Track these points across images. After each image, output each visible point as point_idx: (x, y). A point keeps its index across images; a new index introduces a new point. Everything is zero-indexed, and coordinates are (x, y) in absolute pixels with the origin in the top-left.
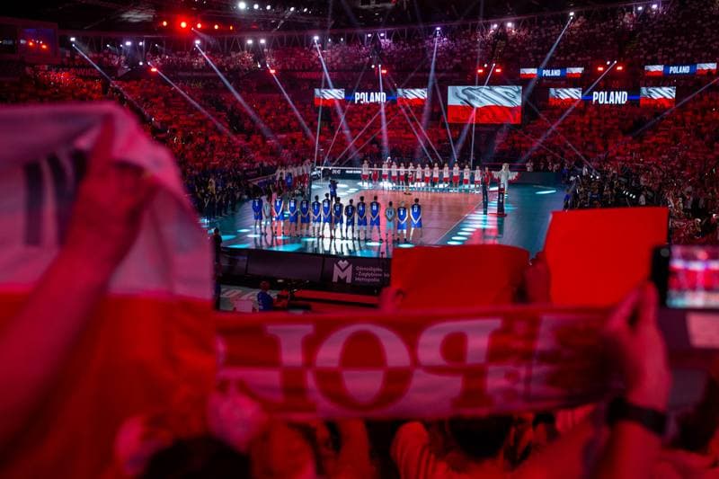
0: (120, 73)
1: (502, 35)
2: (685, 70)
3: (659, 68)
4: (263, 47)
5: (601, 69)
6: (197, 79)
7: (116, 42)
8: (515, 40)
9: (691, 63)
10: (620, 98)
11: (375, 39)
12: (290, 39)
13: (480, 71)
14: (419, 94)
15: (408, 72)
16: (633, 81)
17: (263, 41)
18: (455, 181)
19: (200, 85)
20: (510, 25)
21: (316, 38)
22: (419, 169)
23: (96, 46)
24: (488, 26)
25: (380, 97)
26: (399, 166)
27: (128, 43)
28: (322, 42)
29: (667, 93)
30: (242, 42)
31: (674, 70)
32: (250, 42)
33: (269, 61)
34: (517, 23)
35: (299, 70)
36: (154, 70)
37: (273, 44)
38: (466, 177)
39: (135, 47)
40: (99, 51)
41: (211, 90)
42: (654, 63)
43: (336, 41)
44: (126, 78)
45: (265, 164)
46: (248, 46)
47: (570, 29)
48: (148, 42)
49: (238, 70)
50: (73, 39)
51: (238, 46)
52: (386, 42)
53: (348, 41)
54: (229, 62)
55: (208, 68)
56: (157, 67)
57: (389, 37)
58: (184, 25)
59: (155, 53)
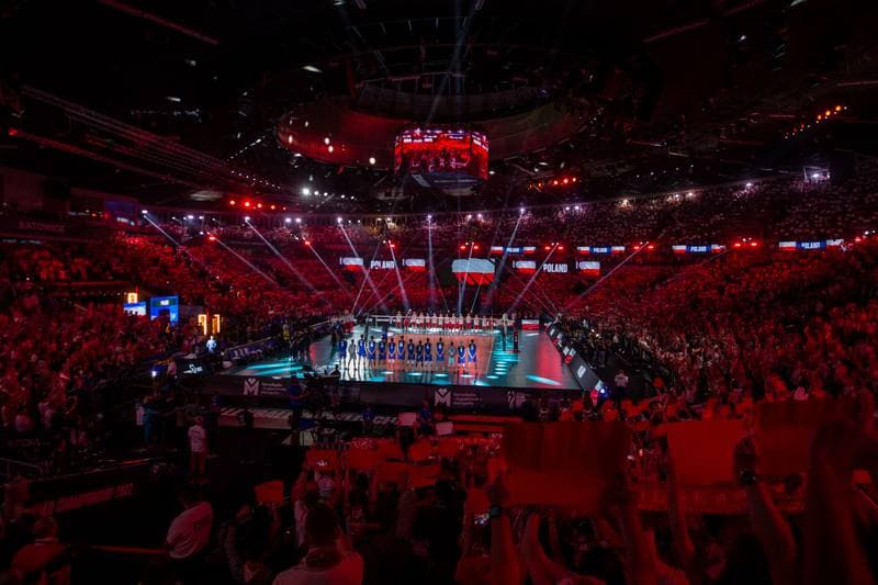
0: (183, 240)
1: (475, 223)
2: (605, 250)
3: (587, 249)
4: (298, 225)
5: (548, 248)
6: (247, 248)
7: (180, 216)
8: (485, 226)
9: (608, 246)
10: (562, 268)
11: (384, 222)
12: (319, 218)
13: (463, 247)
14: (418, 263)
15: (411, 245)
16: (571, 257)
17: (298, 220)
18: (466, 326)
19: (249, 252)
20: (480, 216)
21: (340, 220)
22: (435, 317)
23: (163, 217)
24: (464, 216)
25: (390, 265)
26: (425, 315)
27: (191, 217)
28: (345, 223)
29: (593, 266)
30: (282, 219)
31: (596, 250)
32: (288, 220)
33: (305, 236)
34: (485, 215)
35: (327, 243)
36: (212, 238)
37: (307, 221)
38: (476, 323)
39: (197, 221)
40: (165, 222)
41: (260, 254)
42: (583, 245)
43: (354, 222)
44: (188, 244)
45: (314, 314)
46: (287, 224)
47: (522, 221)
48: (207, 216)
49: (281, 241)
50: (145, 212)
51: (279, 223)
52: (391, 225)
53: (364, 222)
54: (272, 236)
55: (255, 238)
56: (214, 236)
57: (394, 221)
58: (247, 204)
59: (213, 225)
